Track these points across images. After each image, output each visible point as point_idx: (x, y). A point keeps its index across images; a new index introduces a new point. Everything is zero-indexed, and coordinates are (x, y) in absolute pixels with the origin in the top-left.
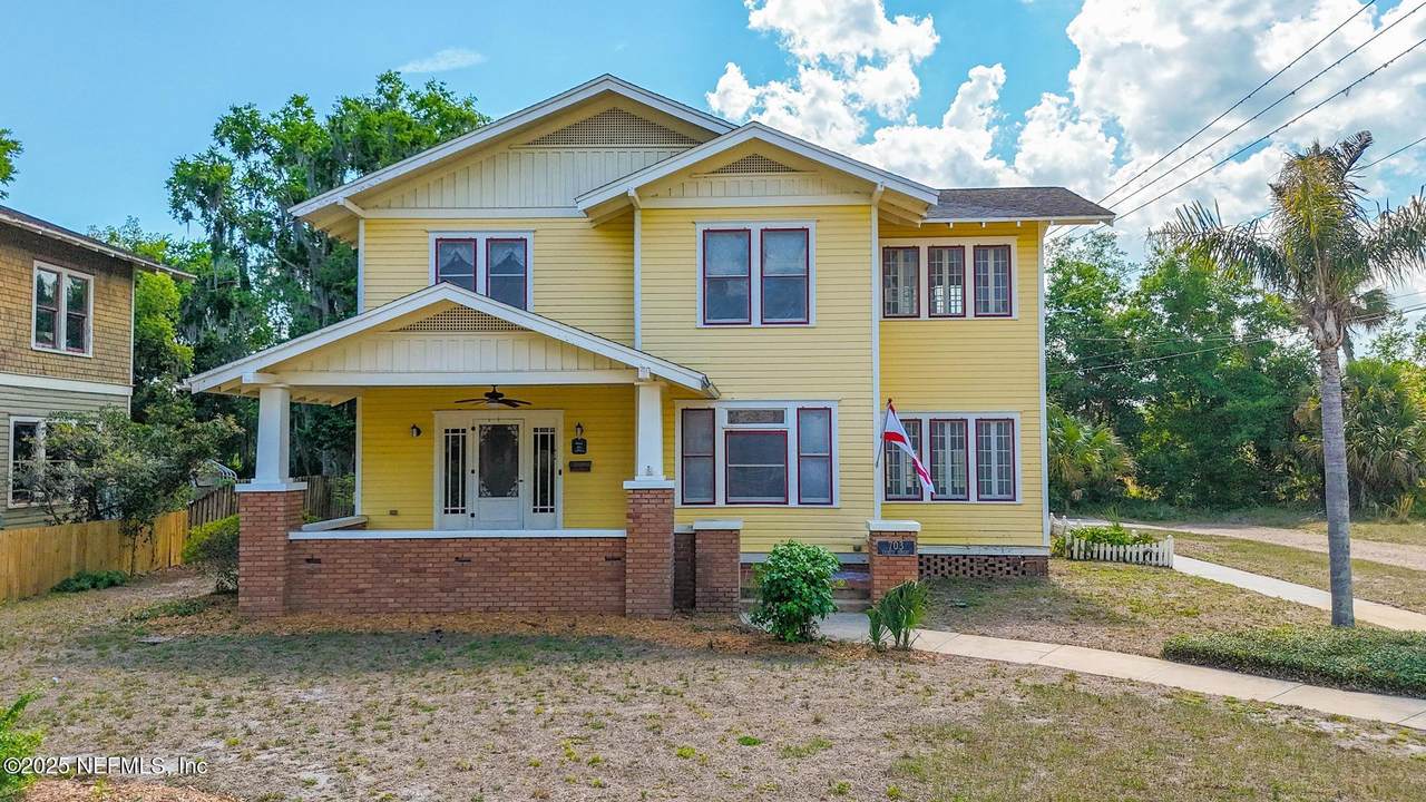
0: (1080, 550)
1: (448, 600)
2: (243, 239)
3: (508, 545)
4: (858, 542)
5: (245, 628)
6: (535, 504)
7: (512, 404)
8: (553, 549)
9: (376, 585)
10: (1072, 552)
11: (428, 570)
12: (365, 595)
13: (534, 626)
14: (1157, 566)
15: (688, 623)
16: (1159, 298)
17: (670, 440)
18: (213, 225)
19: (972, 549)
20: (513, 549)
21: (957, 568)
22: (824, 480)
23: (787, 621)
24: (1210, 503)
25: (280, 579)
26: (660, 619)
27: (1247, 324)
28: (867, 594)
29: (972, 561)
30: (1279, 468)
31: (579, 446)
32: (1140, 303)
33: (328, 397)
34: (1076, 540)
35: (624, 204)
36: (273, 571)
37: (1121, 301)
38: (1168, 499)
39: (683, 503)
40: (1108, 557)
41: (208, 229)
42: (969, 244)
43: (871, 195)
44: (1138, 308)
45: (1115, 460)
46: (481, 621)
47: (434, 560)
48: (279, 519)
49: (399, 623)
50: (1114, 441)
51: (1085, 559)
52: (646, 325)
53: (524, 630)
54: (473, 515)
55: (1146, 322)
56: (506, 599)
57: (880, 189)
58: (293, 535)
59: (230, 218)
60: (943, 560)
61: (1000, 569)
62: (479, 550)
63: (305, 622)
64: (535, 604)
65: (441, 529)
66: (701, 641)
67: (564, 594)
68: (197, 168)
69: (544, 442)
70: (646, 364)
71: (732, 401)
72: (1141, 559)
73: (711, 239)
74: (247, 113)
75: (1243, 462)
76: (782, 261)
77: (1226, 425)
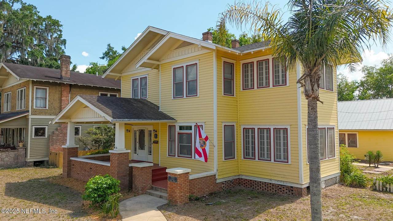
6: (149, 152)
11: (86, 170)
19: (273, 181)
21: (268, 188)
29: (273, 186)
31: (156, 136)
39: (169, 156)
42: (270, 58)
54: (137, 154)
61: (284, 190)
62: (93, 166)
69: (150, 134)
71: (180, 123)
73: (175, 71)
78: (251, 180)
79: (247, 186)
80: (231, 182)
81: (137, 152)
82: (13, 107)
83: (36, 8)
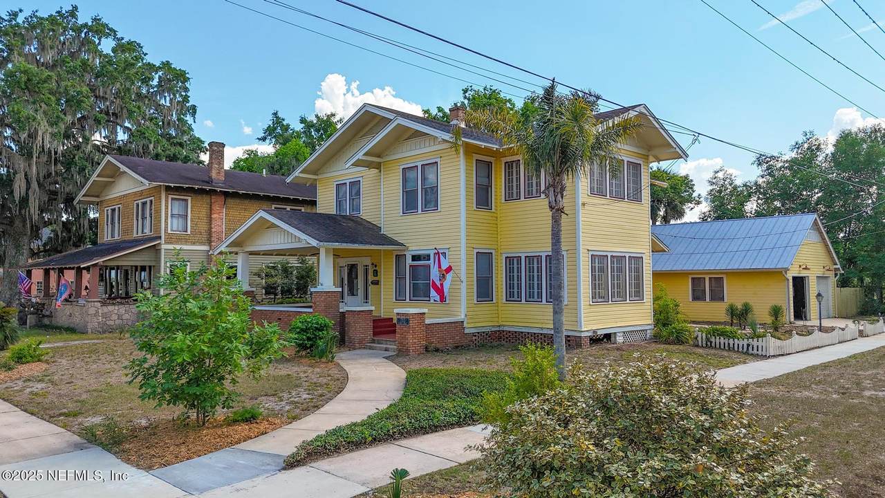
0: (702, 340)
6: (364, 300)
10: (698, 342)
14: (757, 355)
31: (375, 273)
34: (700, 333)
39: (396, 300)
40: (722, 347)
51: (706, 347)
69: (367, 271)
71: (413, 250)
72: (745, 349)
73: (407, 172)
78: (516, 332)
79: (510, 341)
80: (487, 334)
81: (345, 301)
82: (127, 231)
83: (142, 47)
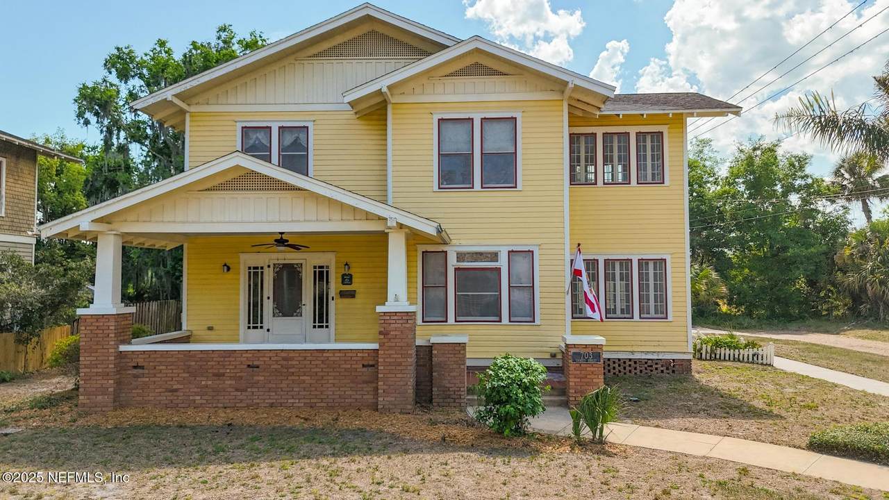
0: (707, 352)
1: (241, 397)
2: (126, 138)
3: (286, 355)
4: (553, 350)
5: (80, 422)
6: (315, 322)
7: (295, 247)
8: (322, 359)
9: (186, 386)
10: (701, 354)
11: (226, 375)
12: (178, 394)
13: (306, 419)
14: (762, 364)
15: (427, 417)
16: (741, 180)
17: (413, 274)
18: (105, 129)
19: (636, 354)
20: (292, 359)
21: (625, 368)
22: (528, 303)
23: (505, 419)
24: (777, 317)
25: (111, 382)
26: (404, 413)
27: (800, 198)
28: (563, 392)
29: (635, 363)
30: (822, 294)
31: (347, 279)
32: (729, 184)
33: (163, 243)
34: (704, 346)
35: (379, 99)
36: (106, 375)
37: (716, 183)
38: (749, 314)
39: (423, 322)
40: (727, 358)
41: (102, 132)
42: (633, 131)
43: (563, 92)
44: (727, 187)
45: (715, 289)
46: (265, 415)
47: (231, 367)
48: (110, 335)
49: (201, 418)
50: (714, 275)
51: (710, 360)
52: (395, 190)
53: (297, 423)
54: (268, 330)
55: (734, 197)
56: (287, 397)
57: (571, 85)
58: (123, 348)
59: (116, 124)
60: (614, 363)
61: (656, 369)
62: (265, 359)
63: (129, 416)
64: (308, 401)
65: (246, 342)
66: (435, 435)
67: (331, 393)
68: (94, 89)
69: (321, 275)
70: (393, 215)
71: (460, 245)
72: (751, 360)
73: (444, 126)
74: (126, 51)
75: (799, 289)
76: (498, 141)
77: (790, 264)
81: (267, 325)
